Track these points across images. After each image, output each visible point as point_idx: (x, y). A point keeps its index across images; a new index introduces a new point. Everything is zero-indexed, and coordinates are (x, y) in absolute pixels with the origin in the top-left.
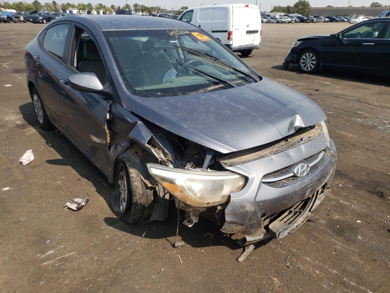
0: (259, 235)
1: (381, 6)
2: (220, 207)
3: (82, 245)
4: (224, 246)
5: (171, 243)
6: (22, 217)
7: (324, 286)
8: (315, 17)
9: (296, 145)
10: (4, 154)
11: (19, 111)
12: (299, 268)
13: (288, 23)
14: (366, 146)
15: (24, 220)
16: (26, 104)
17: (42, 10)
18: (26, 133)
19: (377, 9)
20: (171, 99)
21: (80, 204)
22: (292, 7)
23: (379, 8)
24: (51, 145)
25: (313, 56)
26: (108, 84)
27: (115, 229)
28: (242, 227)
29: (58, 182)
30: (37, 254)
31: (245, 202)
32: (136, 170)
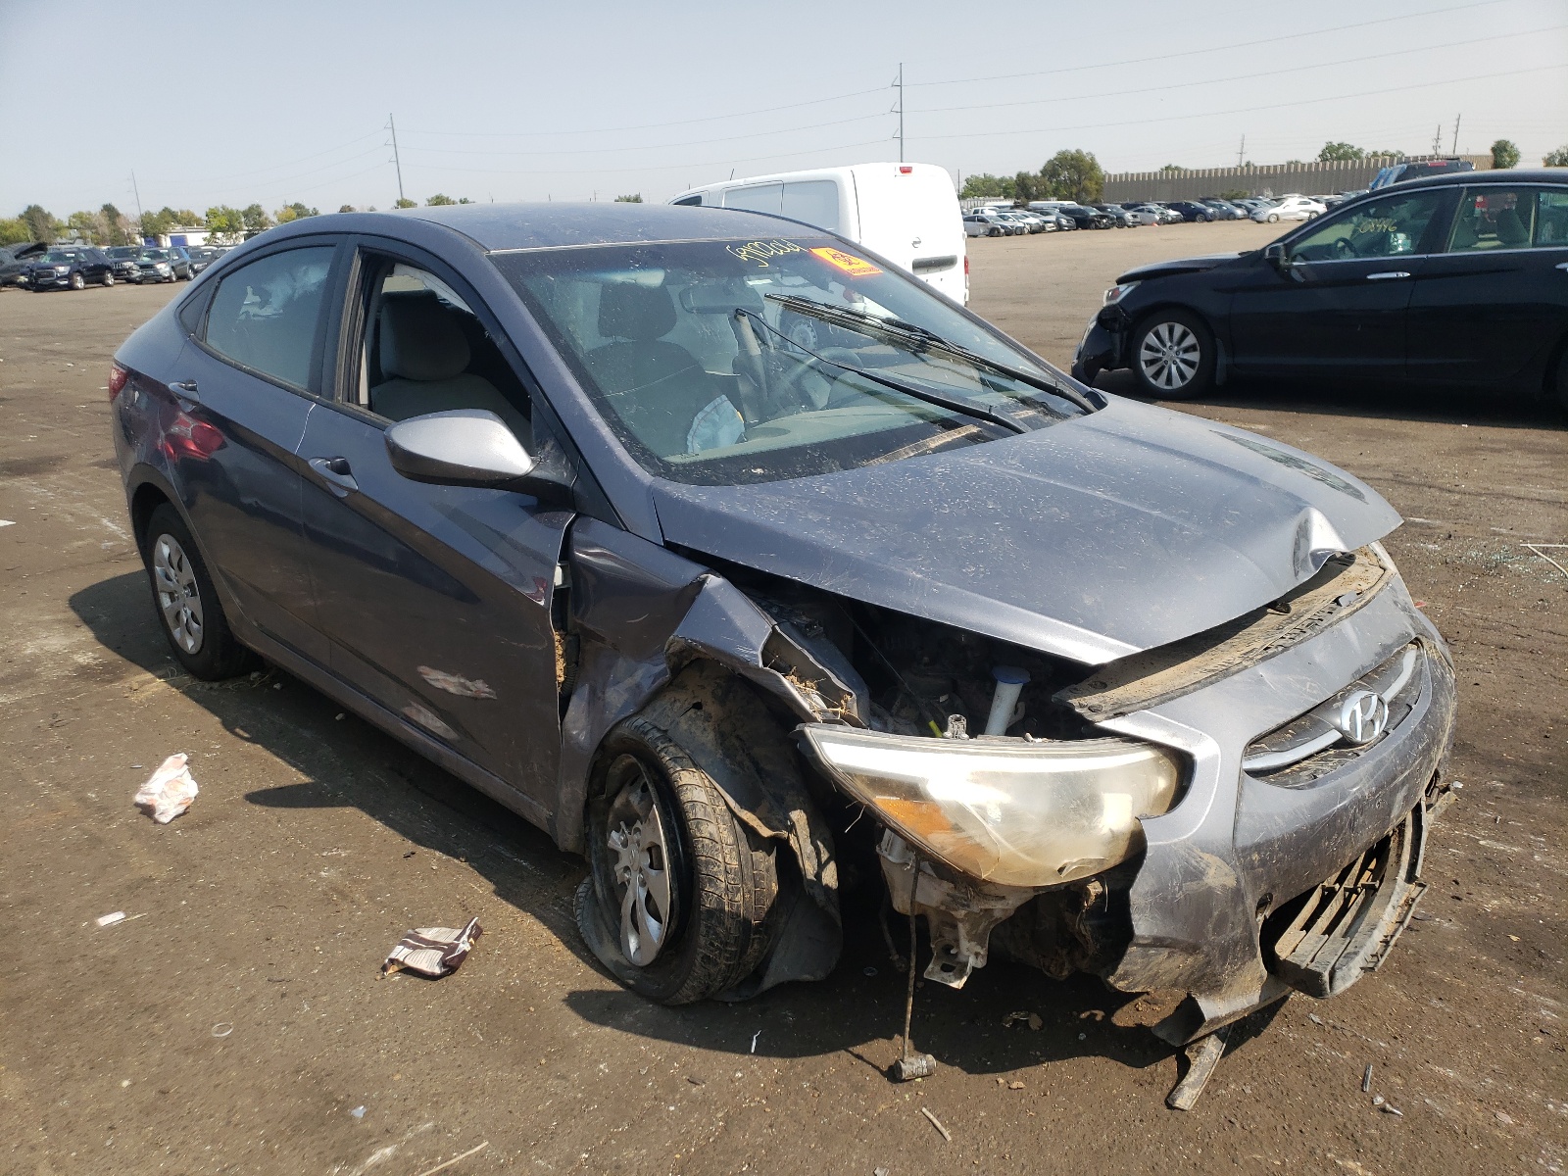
0: (1245, 991)
1: (1357, 154)
2: (1097, 884)
3: (510, 1112)
4: (1096, 1055)
5: (877, 1068)
6: (213, 1024)
7: (1552, 1168)
8: (1127, 207)
9: (1324, 624)
10: (58, 784)
11: (72, 615)
12: (1429, 1114)
13: (1033, 232)
14: (1493, 637)
15: (227, 1038)
16: (92, 588)
17: (59, 240)
18: (126, 695)
19: (1346, 165)
20: (822, 485)
21: (452, 948)
22: (1035, 177)
23: (1354, 163)
24: (246, 735)
25: (1184, 336)
26: (547, 448)
27: (624, 1036)
28: (1190, 960)
29: (323, 873)
30: (327, 1165)
31: (1201, 854)
32: (703, 776)
